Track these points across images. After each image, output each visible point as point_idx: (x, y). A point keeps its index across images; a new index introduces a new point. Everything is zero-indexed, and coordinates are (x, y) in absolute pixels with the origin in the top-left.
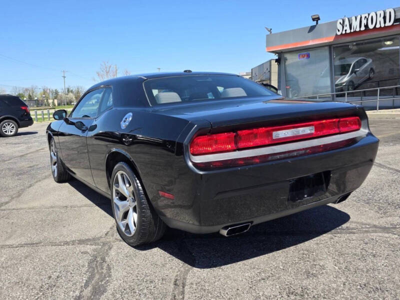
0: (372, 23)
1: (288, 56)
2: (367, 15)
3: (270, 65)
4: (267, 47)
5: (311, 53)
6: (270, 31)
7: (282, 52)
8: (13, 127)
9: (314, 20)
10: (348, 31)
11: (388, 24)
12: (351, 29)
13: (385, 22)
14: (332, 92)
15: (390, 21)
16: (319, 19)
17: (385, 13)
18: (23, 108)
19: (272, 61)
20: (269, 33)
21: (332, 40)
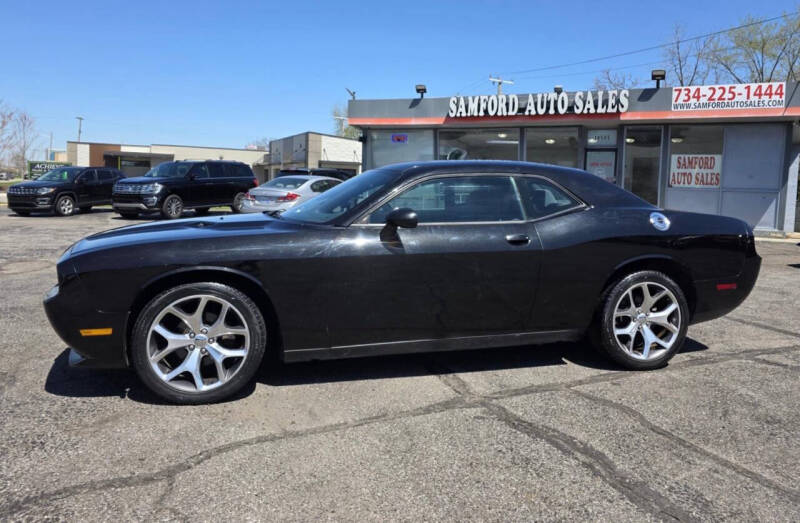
0: (493, 109)
1: (375, 135)
2: (487, 97)
3: (307, 141)
4: (349, 117)
5: (410, 135)
6: (353, 94)
7: (369, 128)
9: (418, 91)
10: (464, 114)
11: (511, 113)
12: (467, 112)
13: (508, 110)
15: (513, 109)
16: (424, 91)
17: (508, 99)
19: (310, 135)
20: (351, 98)
21: (441, 123)
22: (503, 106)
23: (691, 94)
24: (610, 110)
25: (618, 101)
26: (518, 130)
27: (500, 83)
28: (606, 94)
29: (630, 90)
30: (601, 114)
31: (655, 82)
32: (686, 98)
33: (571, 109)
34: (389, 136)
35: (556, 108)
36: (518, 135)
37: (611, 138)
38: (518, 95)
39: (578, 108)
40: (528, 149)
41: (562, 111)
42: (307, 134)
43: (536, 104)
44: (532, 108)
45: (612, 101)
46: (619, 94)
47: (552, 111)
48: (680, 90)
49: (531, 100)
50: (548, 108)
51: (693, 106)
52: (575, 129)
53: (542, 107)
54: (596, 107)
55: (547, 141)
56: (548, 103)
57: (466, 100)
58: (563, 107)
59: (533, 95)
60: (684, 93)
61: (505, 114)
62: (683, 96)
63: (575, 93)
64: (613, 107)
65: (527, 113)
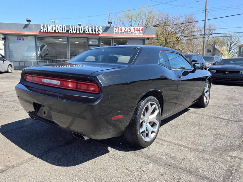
0: (57, 30)
1: (9, 37)
2: (55, 25)
7: (7, 34)
11: (64, 32)
12: (48, 30)
13: (63, 31)
15: (65, 30)
16: (30, 21)
17: (63, 27)
21: (38, 34)
22: (61, 29)
23: (119, 29)
24: (96, 33)
25: (99, 30)
26: (66, 38)
27: (55, 22)
28: (95, 27)
29: (102, 27)
30: (94, 34)
31: (109, 24)
32: (118, 30)
33: (84, 31)
34: (16, 38)
35: (79, 31)
36: (66, 40)
37: (97, 42)
38: (66, 26)
39: (86, 31)
40: (70, 45)
41: (81, 32)
43: (72, 29)
44: (71, 30)
45: (97, 30)
46: (99, 28)
47: (78, 32)
48: (116, 28)
49: (71, 28)
50: (77, 31)
51: (120, 33)
52: (86, 39)
53: (75, 31)
54: (92, 32)
55: (76, 43)
56: (77, 29)
57: (47, 26)
58: (82, 31)
59: (71, 26)
60: (117, 29)
61: (62, 32)
62: (117, 30)
63: (85, 26)
64: (97, 32)
65: (70, 32)
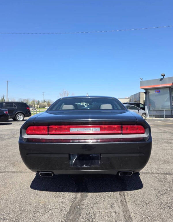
3: (140, 95)
4: (140, 86)
5: (161, 90)
6: (142, 79)
7: (147, 89)
8: (22, 117)
9: (162, 76)
14: (171, 108)
16: (164, 75)
18: (28, 108)
19: (141, 93)
20: (141, 80)
21: (171, 85)
34: (154, 91)
42: (140, 93)
